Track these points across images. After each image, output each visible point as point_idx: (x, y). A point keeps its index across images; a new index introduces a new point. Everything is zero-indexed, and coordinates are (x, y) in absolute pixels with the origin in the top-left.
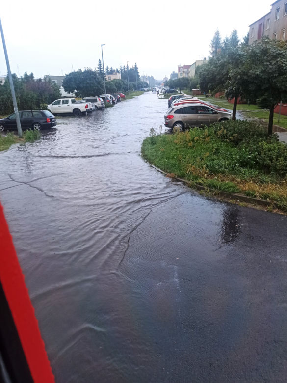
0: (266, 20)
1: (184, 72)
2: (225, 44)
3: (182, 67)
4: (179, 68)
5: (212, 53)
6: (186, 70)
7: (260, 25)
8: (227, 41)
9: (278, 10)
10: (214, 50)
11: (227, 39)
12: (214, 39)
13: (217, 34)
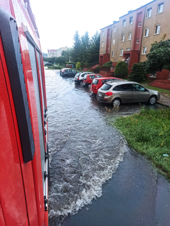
0: (113, 27)
1: (51, 53)
2: (82, 39)
3: (50, 50)
4: (48, 51)
5: (75, 44)
6: (52, 52)
7: (109, 30)
8: (83, 37)
9: (124, 21)
10: (76, 41)
11: (83, 36)
12: (75, 35)
13: (77, 32)
